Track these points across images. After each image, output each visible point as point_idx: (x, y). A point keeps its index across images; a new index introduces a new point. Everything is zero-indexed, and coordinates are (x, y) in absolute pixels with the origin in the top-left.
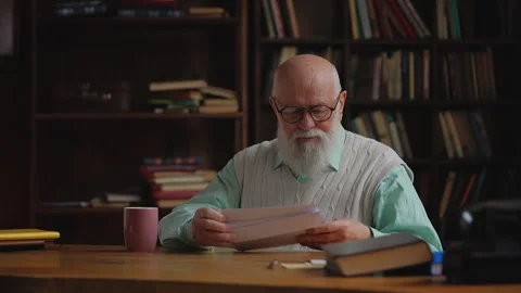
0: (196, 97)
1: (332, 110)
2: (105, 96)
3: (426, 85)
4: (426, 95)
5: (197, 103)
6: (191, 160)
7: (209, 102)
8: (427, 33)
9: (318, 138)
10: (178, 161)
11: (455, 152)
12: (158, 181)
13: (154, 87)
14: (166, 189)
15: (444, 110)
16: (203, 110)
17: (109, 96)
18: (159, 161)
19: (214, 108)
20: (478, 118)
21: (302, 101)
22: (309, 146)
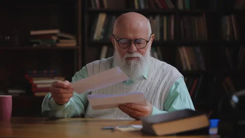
0: (55, 38)
1: (147, 42)
2: (6, 38)
3: (172, 33)
4: (172, 38)
5: (55, 41)
6: (52, 71)
7: (61, 41)
8: (173, 6)
9: (138, 58)
10: (45, 72)
11: (187, 67)
12: (35, 82)
13: (33, 33)
14: (39, 86)
15: (181, 45)
16: (58, 45)
17: (9, 38)
18: (35, 72)
19: (64, 44)
20: (198, 50)
21: (131, 36)
22: (133, 62)
